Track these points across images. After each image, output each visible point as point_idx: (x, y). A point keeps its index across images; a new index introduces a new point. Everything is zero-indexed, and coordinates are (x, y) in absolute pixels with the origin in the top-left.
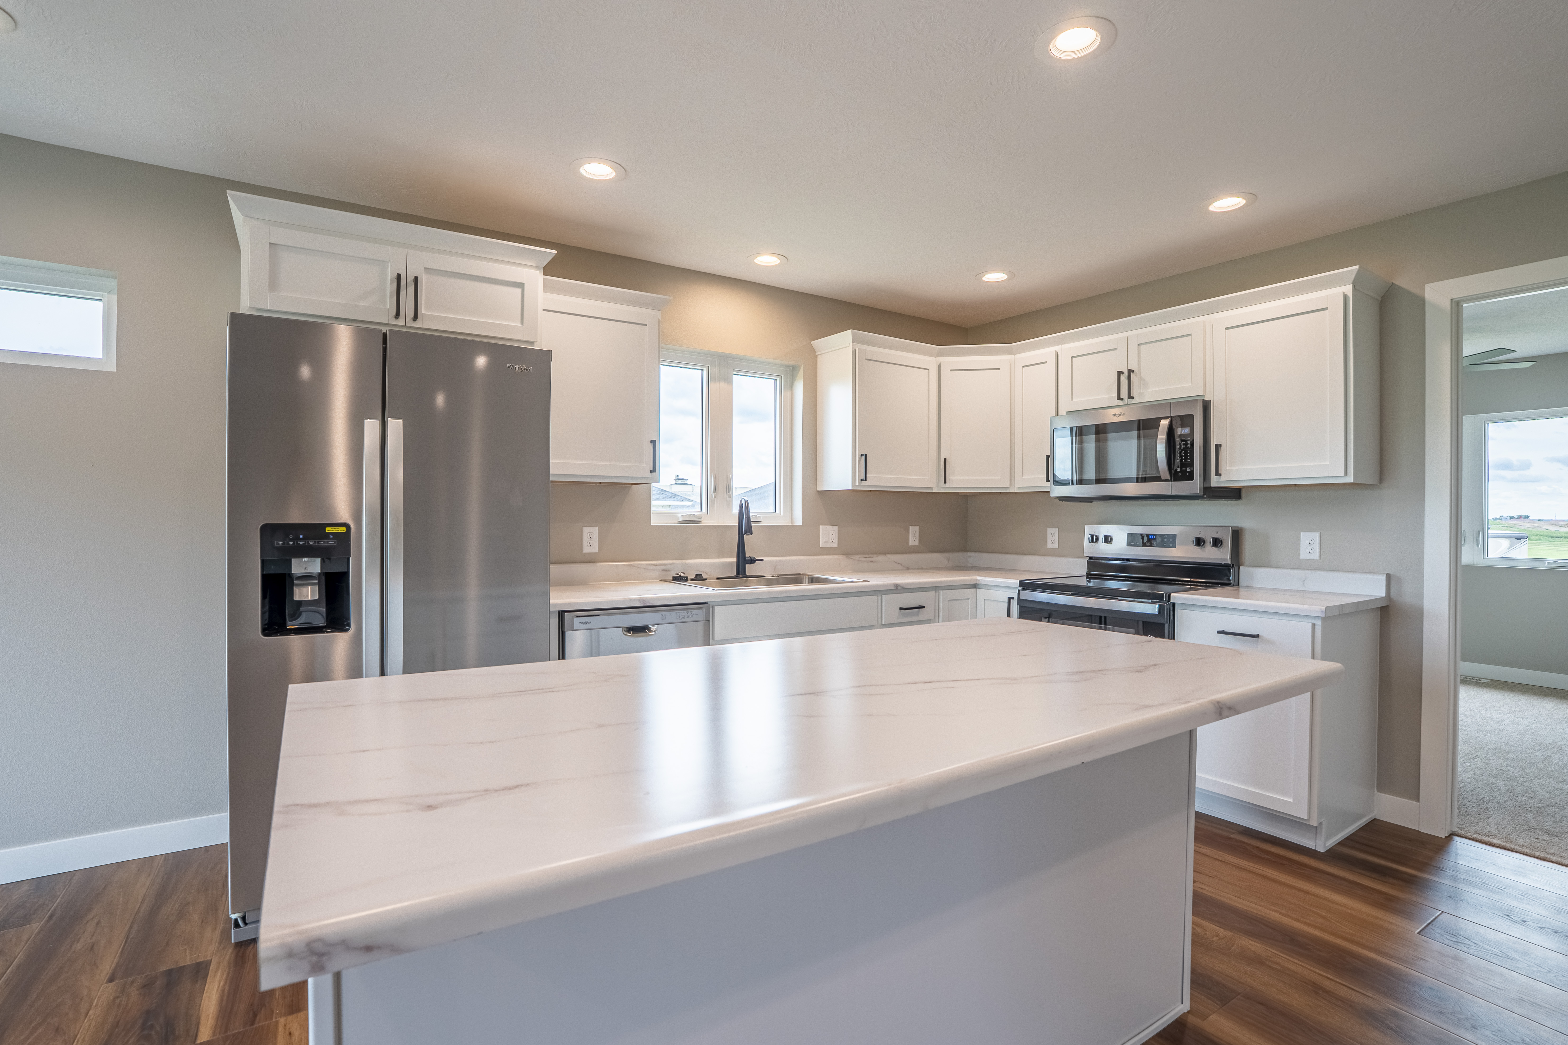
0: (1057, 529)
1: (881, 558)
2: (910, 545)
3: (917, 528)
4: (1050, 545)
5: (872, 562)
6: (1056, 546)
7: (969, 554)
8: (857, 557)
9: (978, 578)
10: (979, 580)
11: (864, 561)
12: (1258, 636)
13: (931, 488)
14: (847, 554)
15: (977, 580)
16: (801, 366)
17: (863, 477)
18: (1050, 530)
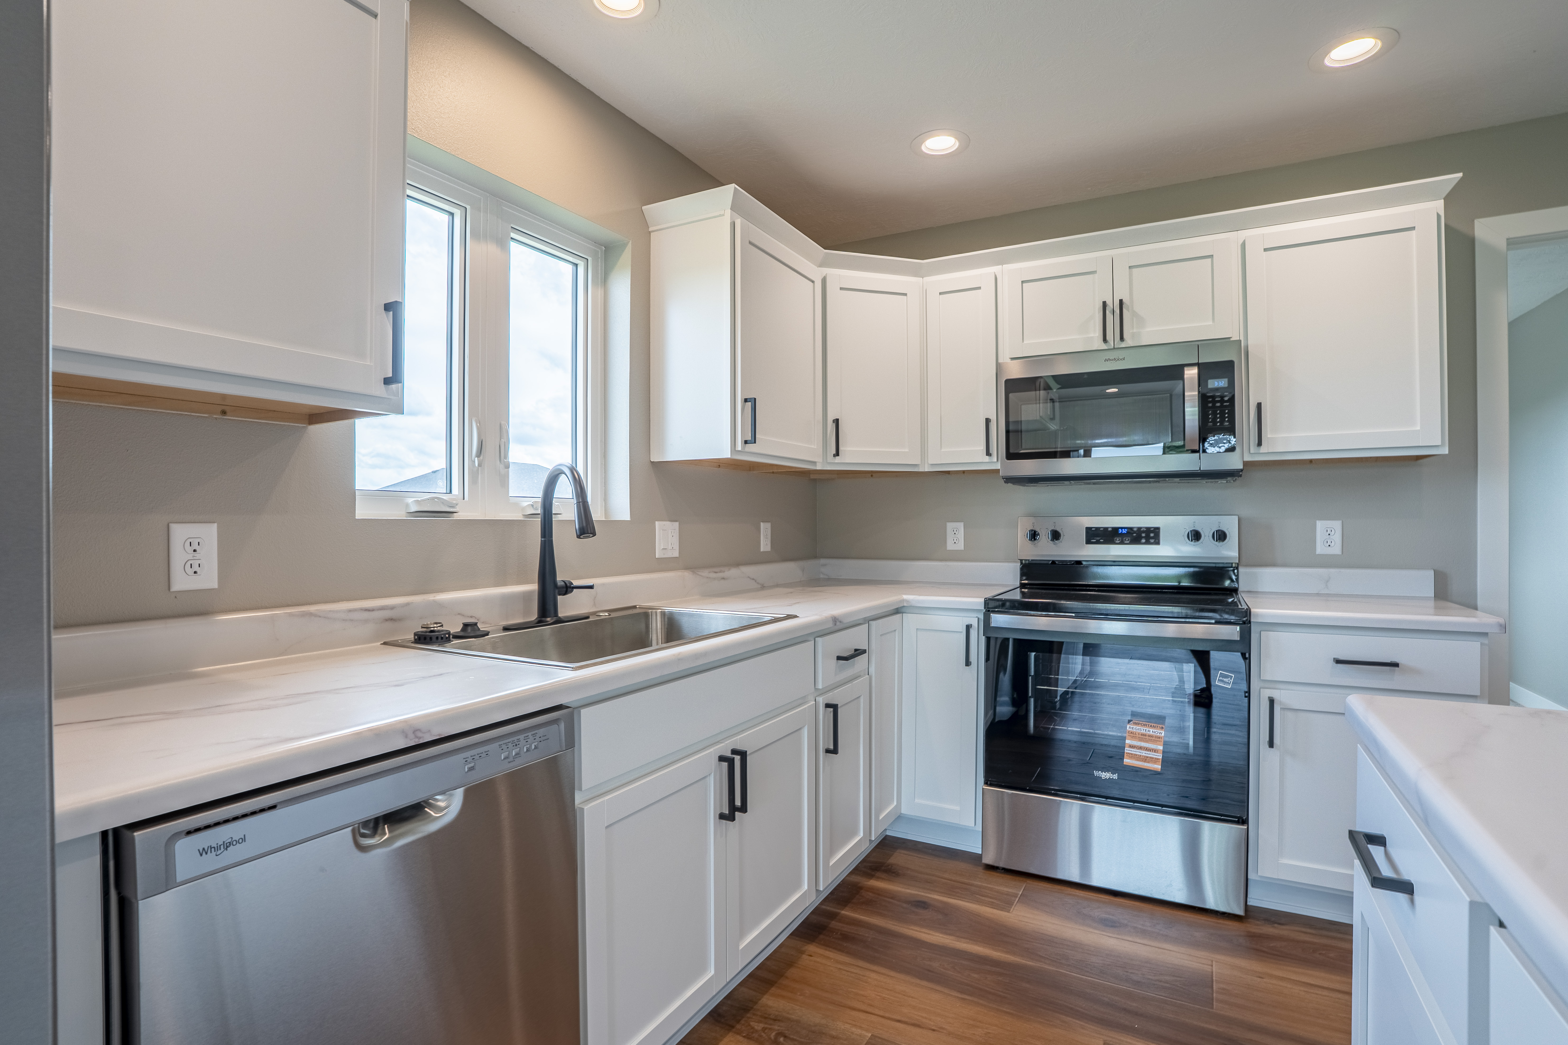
0: (962, 524)
1: (733, 572)
2: (762, 550)
3: (768, 525)
4: (950, 546)
5: (723, 578)
6: (961, 546)
7: (823, 561)
8: (705, 573)
9: (905, 597)
10: (907, 601)
11: (714, 579)
12: (1396, 665)
13: (814, 463)
14: (692, 568)
15: (903, 600)
16: (624, 246)
17: (749, 438)
18: (950, 526)
